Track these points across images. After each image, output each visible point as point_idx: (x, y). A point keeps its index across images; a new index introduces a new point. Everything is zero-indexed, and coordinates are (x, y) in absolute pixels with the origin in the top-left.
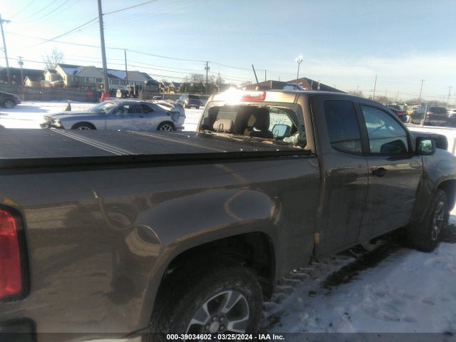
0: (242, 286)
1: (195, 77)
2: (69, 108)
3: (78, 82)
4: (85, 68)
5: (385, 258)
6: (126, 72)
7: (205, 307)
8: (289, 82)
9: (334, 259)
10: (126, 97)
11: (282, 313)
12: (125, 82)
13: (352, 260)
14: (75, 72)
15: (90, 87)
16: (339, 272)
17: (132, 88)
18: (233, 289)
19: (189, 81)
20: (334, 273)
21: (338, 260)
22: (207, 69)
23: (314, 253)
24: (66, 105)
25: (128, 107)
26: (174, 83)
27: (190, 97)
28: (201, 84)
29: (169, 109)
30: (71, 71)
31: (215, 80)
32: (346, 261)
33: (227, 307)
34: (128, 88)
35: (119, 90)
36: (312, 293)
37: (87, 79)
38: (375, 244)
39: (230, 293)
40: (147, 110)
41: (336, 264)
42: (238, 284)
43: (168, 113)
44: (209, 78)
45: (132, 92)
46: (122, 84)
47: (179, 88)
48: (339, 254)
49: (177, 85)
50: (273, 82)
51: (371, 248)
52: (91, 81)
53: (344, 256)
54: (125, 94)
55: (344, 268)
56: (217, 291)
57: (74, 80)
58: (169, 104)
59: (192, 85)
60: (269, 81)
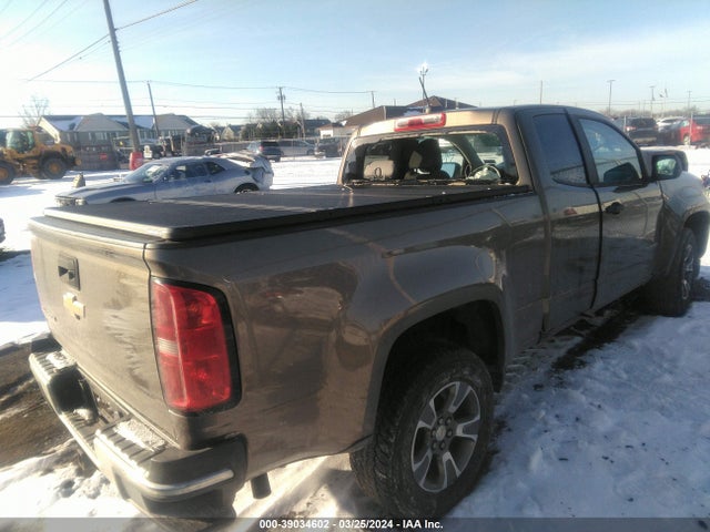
0: (471, 375)
1: (263, 113)
2: (82, 183)
3: (79, 142)
4: (89, 118)
5: (622, 331)
6: (155, 116)
7: (432, 403)
8: (412, 106)
9: (553, 341)
10: (161, 156)
11: (506, 416)
12: (153, 133)
13: (578, 340)
14: (72, 126)
15: (98, 147)
16: (564, 357)
17: (168, 141)
18: (461, 379)
19: (254, 121)
20: (559, 359)
21: (558, 342)
22: (282, 98)
23: (543, 328)
24: (77, 177)
25: (183, 168)
26: (230, 126)
27: (264, 144)
28: (274, 123)
29: (247, 165)
30: (65, 125)
31: (294, 115)
32: (569, 342)
33: (455, 404)
34: (160, 142)
35: (147, 147)
36: (538, 387)
37: (93, 135)
38: (602, 315)
39: (458, 384)
40: (214, 170)
41: (557, 347)
42: (466, 372)
43: (247, 171)
44: (286, 113)
45: (168, 147)
46: (149, 137)
47: (240, 133)
48: (558, 335)
49: (235, 129)
50: (387, 107)
51: (599, 321)
52: (101, 137)
53: (567, 337)
54: (157, 152)
55: (570, 352)
56: (444, 382)
57: (72, 138)
58: (245, 156)
59: (260, 126)
60: (381, 107)
